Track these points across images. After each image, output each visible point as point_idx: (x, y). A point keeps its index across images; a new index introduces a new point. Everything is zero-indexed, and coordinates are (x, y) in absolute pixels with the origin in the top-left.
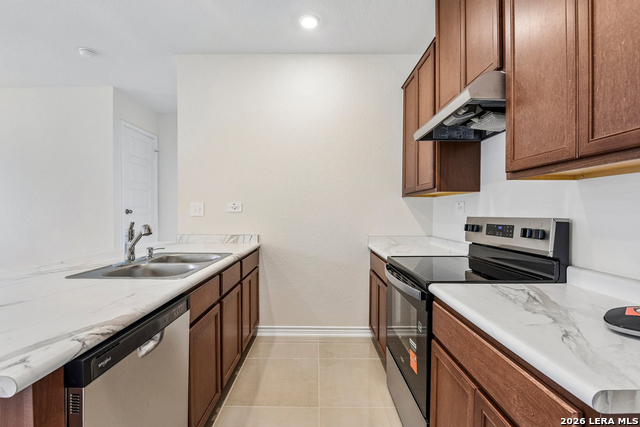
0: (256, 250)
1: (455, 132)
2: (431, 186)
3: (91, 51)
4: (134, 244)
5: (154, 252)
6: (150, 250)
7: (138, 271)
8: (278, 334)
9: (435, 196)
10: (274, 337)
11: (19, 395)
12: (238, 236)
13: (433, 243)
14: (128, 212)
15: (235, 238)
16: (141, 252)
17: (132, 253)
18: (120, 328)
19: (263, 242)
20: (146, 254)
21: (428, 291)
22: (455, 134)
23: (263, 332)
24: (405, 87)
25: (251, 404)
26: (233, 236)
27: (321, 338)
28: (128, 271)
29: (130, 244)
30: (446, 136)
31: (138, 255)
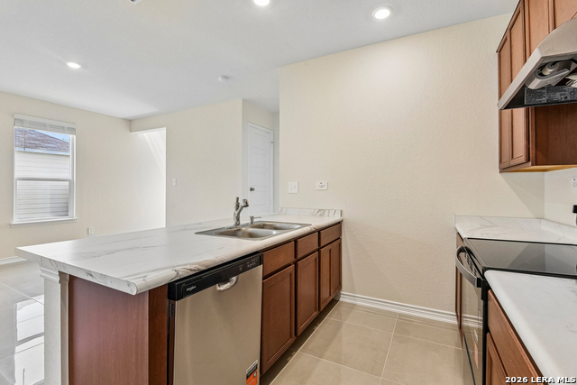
0: (339, 223)
1: (558, 94)
2: (523, 159)
3: (226, 77)
4: (239, 214)
5: (255, 220)
6: (252, 218)
7: (240, 233)
8: (358, 303)
9: (545, 170)
10: (354, 305)
11: (139, 295)
12: (324, 210)
13: (544, 227)
14: (252, 189)
15: (321, 212)
16: (244, 220)
17: (238, 219)
18: (204, 268)
19: (346, 217)
20: (249, 221)
21: (483, 277)
22: (558, 96)
23: (345, 297)
24: (500, 51)
25: (321, 356)
26: (320, 210)
27: (400, 315)
28: (233, 233)
29: (237, 213)
30: (544, 100)
31: (242, 222)
